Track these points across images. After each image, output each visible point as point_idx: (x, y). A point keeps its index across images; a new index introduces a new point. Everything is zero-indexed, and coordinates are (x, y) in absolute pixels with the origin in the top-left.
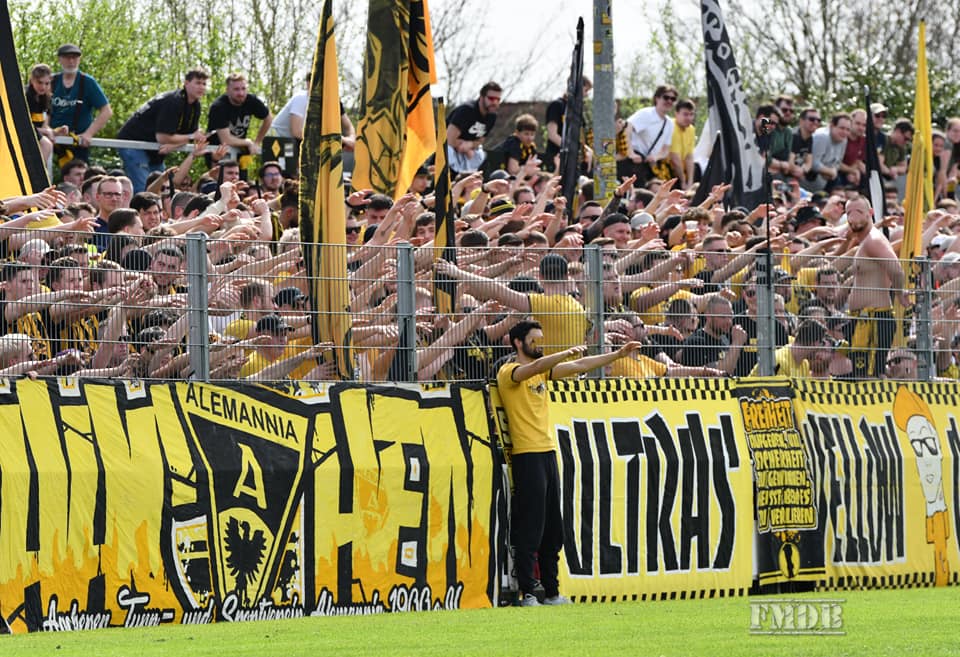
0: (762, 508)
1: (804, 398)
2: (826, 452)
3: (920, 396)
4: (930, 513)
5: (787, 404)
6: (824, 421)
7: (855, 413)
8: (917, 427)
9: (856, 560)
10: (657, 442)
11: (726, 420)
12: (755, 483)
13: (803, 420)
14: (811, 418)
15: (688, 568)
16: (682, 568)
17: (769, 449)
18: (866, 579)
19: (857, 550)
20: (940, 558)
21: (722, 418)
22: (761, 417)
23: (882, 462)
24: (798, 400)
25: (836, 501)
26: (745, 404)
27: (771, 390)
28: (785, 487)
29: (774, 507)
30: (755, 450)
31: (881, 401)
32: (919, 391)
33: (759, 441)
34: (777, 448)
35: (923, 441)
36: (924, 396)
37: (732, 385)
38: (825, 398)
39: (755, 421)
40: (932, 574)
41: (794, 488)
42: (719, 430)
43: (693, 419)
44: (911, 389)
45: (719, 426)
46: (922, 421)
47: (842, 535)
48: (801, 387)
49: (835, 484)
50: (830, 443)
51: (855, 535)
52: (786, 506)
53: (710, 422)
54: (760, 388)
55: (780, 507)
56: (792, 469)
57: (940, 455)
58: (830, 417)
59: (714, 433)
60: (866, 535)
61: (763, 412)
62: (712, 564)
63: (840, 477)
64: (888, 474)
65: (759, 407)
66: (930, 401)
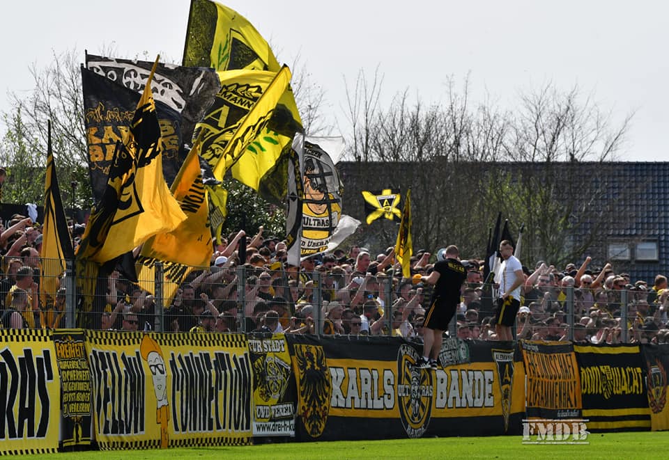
0: (65, 403)
1: (91, 341)
2: (102, 372)
3: (156, 341)
4: (159, 407)
5: (81, 345)
6: (101, 354)
7: (118, 350)
8: (153, 357)
9: (117, 433)
10: (7, 365)
11: (46, 353)
12: (61, 389)
13: (90, 353)
14: (94, 352)
15: (22, 437)
16: (19, 437)
17: (70, 370)
18: (122, 443)
19: (118, 427)
20: (164, 431)
21: (44, 351)
22: (67, 351)
23: (133, 377)
24: (87, 343)
25: (107, 399)
26: (58, 344)
27: (73, 336)
28: (78, 391)
29: (71, 403)
30: (62, 370)
31: (134, 343)
32: (155, 338)
33: (65, 365)
34: (75, 369)
35: (156, 366)
36: (158, 341)
37: (50, 334)
38: (102, 341)
39: (63, 354)
40: (159, 441)
41: (82, 392)
42: (42, 359)
43: (28, 352)
44: (151, 337)
45: (43, 357)
46: (156, 355)
47: (110, 418)
48: (89, 335)
49: (106, 390)
50: (104, 367)
51: (117, 418)
52: (77, 402)
53: (37, 353)
54: (66, 335)
55: (73, 402)
56: (82, 381)
57: (165, 374)
58: (105, 352)
59: (39, 360)
60: (123, 419)
61: (68, 348)
62: (36, 435)
63: (110, 386)
64: (136, 383)
65: (66, 346)
66: (161, 344)
